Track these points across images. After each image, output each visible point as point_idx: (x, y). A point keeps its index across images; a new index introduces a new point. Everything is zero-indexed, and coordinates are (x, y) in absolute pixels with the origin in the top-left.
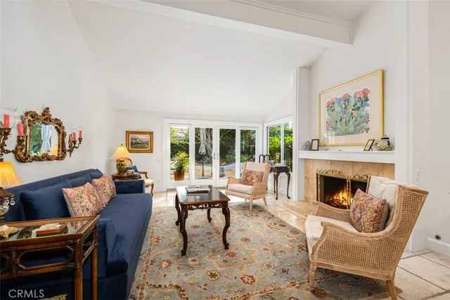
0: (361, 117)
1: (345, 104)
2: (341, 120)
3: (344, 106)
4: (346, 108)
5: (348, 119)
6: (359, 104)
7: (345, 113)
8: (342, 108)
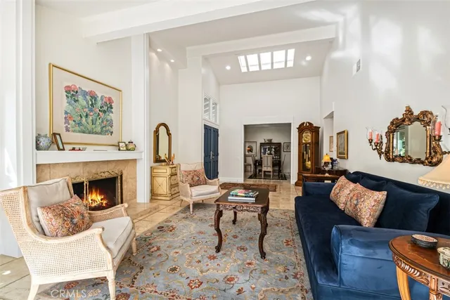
0: (107, 121)
1: (91, 101)
2: (87, 116)
3: (90, 103)
4: (92, 105)
5: (94, 118)
6: (105, 108)
7: (91, 111)
8: (88, 103)
